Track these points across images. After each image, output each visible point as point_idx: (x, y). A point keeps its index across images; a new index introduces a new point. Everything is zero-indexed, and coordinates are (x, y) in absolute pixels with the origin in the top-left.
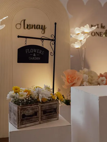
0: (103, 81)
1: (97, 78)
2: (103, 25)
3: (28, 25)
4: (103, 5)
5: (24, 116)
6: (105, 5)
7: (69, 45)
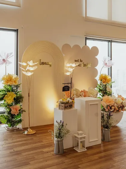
0: (82, 94)
1: (80, 93)
2: (81, 60)
3: (42, 63)
4: (81, 48)
5: (65, 107)
6: (82, 48)
7: (64, 73)
